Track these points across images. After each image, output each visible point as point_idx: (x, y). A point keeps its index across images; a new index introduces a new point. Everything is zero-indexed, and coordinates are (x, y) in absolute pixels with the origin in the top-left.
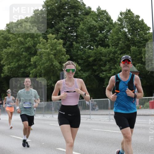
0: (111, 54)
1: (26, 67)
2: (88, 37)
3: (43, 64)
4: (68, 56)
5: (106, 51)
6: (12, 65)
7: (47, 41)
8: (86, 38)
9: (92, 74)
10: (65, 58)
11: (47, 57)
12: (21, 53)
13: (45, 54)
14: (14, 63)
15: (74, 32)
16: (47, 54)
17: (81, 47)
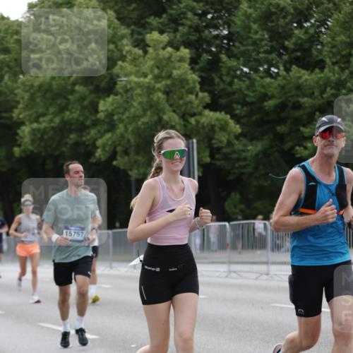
0: (328, 89)
1: (82, 128)
2: (262, 40)
3: (135, 118)
4: (206, 94)
5: (312, 79)
6: (44, 121)
7: (146, 52)
8: (258, 42)
9: (272, 147)
10: (196, 102)
11: (145, 100)
12: (69, 88)
13: (139, 91)
14: (47, 118)
15: (223, 25)
16: (145, 90)
17: (242, 70)
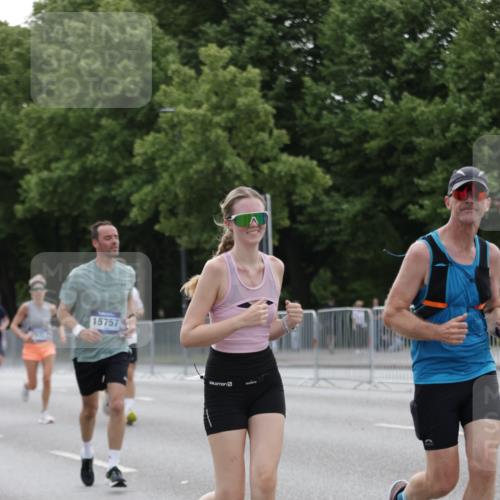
0: (453, 125)
1: (112, 178)
2: (360, 57)
3: (185, 164)
4: (284, 132)
5: (430, 112)
6: (57, 168)
7: (199, 72)
8: (355, 60)
9: (375, 205)
10: (270, 143)
11: (198, 139)
12: (92, 121)
13: (190, 126)
14: (61, 164)
15: (306, 36)
16: (199, 126)
17: (333, 98)
